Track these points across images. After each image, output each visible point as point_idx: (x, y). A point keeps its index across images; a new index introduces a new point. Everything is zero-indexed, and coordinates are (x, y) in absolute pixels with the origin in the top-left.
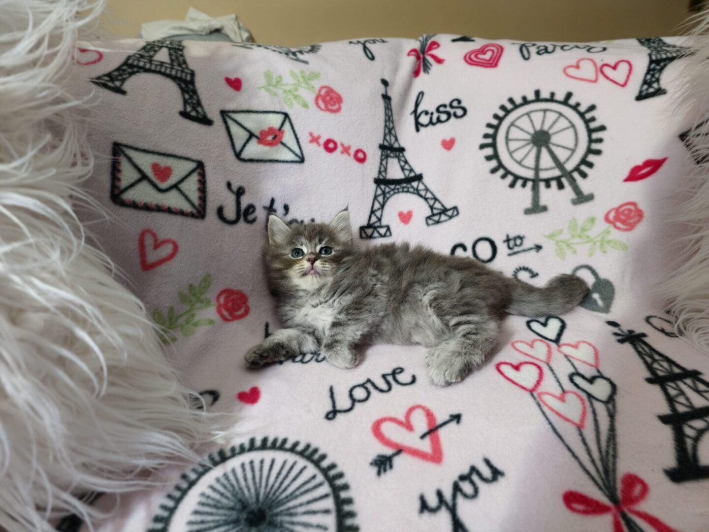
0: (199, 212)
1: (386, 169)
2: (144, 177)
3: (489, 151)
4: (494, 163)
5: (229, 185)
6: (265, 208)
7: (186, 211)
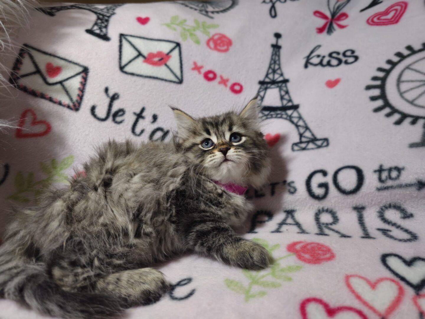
0: (75, 106)
2: (38, 71)
3: (376, 92)
4: (379, 103)
5: (106, 90)
6: (135, 114)
7: (64, 103)
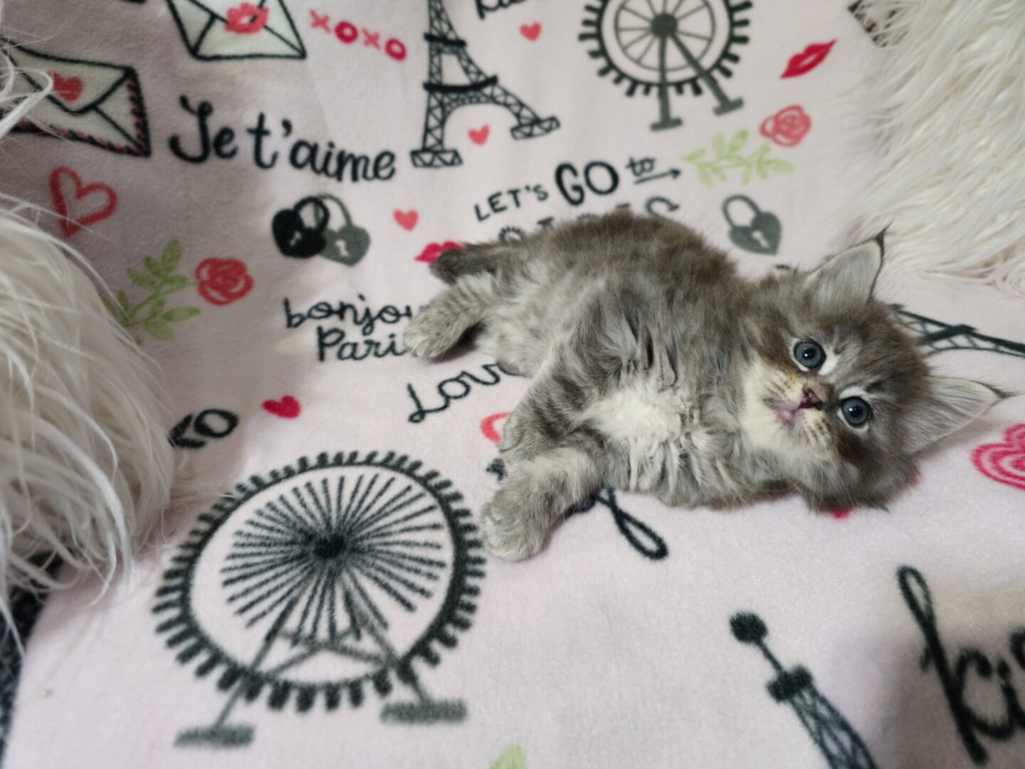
1: (440, 70)
3: (593, 45)
5: (184, 101)
6: (249, 131)
7: (118, 145)
